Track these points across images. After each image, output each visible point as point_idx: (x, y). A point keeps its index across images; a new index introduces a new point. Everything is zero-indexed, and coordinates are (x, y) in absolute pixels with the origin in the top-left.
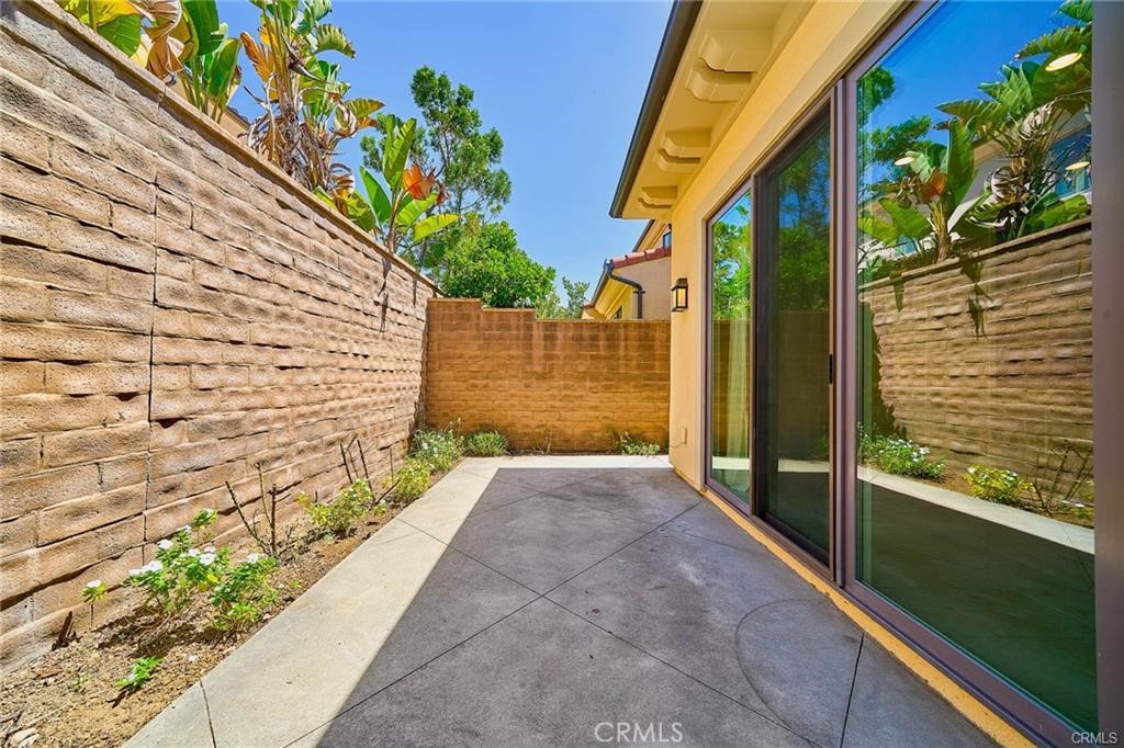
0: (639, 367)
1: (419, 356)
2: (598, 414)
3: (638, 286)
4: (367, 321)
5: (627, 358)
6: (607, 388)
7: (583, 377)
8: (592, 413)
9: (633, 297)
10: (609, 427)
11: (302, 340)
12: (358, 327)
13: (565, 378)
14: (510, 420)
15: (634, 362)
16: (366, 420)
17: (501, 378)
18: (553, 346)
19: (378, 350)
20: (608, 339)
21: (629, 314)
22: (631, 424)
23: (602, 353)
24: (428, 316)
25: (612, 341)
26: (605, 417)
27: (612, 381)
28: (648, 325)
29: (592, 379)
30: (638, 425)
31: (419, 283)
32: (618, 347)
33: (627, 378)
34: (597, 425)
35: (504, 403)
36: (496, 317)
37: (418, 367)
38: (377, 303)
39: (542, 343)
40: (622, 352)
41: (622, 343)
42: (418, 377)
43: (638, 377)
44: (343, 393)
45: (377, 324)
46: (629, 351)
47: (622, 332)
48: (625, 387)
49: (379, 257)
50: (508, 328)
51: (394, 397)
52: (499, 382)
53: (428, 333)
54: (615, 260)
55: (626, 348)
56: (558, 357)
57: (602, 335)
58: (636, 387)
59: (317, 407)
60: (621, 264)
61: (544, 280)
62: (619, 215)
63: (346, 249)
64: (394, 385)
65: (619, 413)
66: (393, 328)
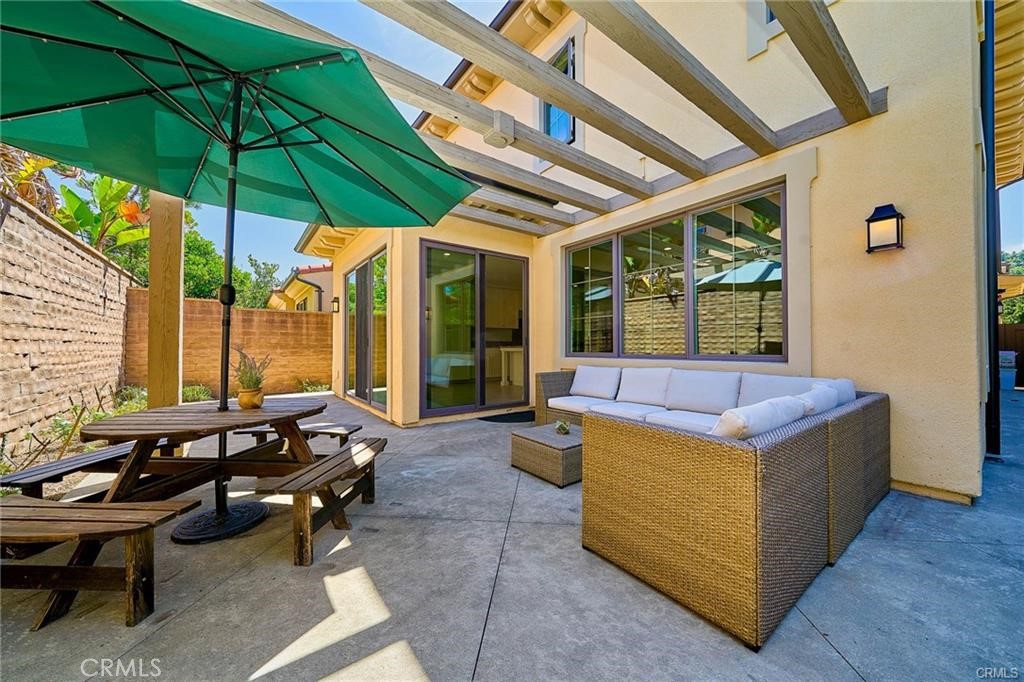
0: (317, 340)
1: (121, 333)
2: (287, 370)
3: (319, 287)
4: (96, 309)
5: (308, 335)
6: (293, 353)
7: (275, 347)
8: (281, 369)
9: (314, 294)
10: (295, 378)
11: (71, 326)
12: (92, 314)
13: (260, 347)
14: (212, 377)
15: (313, 337)
16: (96, 376)
17: (205, 348)
18: (251, 326)
19: (101, 329)
20: (294, 322)
21: (312, 307)
22: (311, 375)
23: (290, 331)
24: (127, 301)
25: (297, 324)
26: (292, 372)
27: (297, 348)
28: (323, 315)
29: (282, 347)
30: (317, 375)
31: (122, 277)
32: (302, 328)
33: (308, 347)
34: (286, 377)
35: (206, 365)
36: (198, 304)
37: (120, 340)
38: (101, 297)
39: (241, 324)
40: (304, 331)
41: (305, 325)
42: (121, 348)
43: (316, 346)
44: (86, 358)
45: (101, 311)
46: (309, 331)
47: (304, 319)
48: (306, 352)
49: (102, 265)
50: (211, 312)
51: (108, 362)
52: (201, 351)
53: (127, 314)
54: (301, 268)
55: (308, 329)
56: (254, 333)
57: (289, 320)
58: (314, 352)
59: (75, 366)
60: (305, 272)
61: (242, 281)
62: (301, 251)
63: (88, 265)
64: (108, 353)
65: (303, 368)
66: (108, 313)
